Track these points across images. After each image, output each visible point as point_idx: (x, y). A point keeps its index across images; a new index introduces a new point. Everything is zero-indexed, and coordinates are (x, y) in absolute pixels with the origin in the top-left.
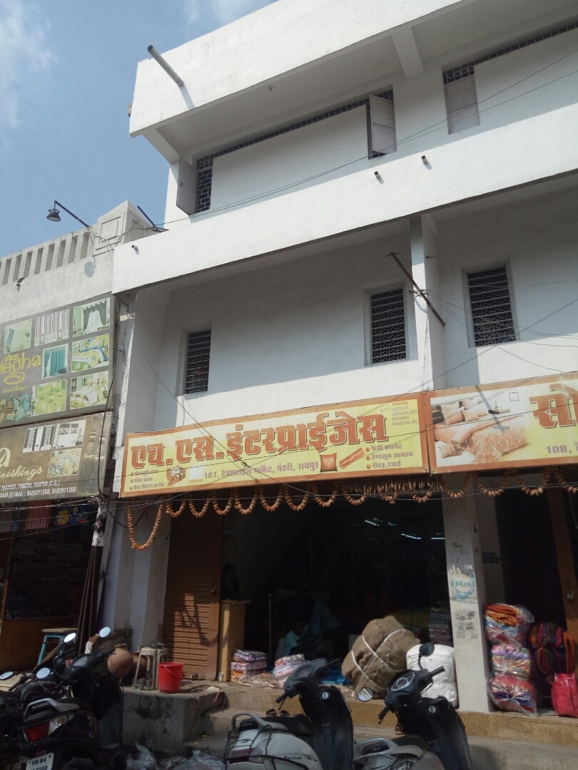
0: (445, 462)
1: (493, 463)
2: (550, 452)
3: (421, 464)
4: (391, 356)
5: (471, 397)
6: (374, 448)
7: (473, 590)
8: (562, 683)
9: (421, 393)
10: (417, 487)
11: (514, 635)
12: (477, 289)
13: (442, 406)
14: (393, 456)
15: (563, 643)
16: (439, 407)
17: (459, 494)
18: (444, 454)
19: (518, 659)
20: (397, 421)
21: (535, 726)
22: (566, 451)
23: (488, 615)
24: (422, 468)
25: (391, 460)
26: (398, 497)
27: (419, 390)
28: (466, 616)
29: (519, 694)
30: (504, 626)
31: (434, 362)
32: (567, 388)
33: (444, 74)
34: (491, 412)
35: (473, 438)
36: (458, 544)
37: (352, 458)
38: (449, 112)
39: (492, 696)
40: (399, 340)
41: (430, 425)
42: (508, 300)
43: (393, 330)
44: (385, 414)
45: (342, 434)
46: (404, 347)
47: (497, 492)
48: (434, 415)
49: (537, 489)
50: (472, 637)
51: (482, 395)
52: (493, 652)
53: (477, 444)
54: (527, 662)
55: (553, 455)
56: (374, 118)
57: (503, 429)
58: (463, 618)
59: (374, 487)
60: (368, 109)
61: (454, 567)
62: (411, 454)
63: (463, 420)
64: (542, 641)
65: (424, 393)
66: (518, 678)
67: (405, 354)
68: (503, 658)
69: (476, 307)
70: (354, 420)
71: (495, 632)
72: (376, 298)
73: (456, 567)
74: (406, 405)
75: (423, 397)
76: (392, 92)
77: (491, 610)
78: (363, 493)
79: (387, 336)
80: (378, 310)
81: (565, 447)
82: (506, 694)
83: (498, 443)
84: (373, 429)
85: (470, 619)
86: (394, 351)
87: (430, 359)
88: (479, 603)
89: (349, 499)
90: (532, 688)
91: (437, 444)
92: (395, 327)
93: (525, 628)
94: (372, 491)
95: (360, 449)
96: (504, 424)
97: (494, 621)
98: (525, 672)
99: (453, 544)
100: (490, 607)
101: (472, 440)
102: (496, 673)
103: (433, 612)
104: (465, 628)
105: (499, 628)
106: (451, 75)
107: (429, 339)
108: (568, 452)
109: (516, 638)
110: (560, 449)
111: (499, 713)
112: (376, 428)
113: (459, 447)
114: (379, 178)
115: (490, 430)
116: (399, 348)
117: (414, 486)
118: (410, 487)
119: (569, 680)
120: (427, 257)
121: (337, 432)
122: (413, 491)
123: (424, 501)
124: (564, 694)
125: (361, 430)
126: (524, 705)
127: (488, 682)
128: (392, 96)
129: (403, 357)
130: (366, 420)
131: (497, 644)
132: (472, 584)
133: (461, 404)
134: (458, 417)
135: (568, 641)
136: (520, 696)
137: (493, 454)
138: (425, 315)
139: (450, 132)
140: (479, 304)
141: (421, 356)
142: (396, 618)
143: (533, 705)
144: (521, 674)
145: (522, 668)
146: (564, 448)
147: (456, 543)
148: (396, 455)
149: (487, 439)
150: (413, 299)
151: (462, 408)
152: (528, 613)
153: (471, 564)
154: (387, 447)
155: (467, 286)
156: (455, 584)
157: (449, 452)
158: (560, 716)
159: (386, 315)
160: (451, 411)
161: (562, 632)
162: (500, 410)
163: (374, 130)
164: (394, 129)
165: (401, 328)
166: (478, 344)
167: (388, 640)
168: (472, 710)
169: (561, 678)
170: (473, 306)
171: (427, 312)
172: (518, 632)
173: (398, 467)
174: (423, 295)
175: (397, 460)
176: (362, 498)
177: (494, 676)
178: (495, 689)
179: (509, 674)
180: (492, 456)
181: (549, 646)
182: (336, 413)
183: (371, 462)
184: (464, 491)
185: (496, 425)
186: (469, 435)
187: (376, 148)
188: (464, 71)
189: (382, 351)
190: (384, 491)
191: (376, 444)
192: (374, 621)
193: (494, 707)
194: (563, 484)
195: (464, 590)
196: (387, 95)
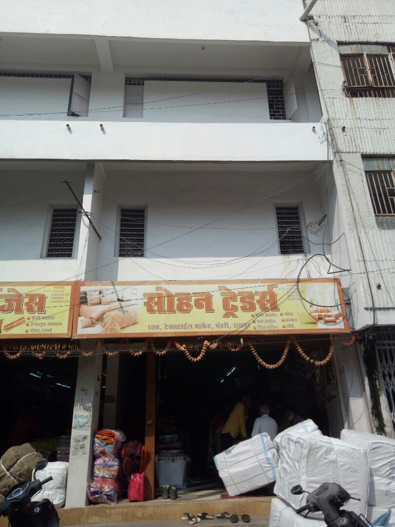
0: (83, 332)
1: (114, 334)
2: (149, 329)
3: (65, 331)
4: (61, 254)
5: (108, 289)
6: (33, 318)
7: (89, 421)
8: (135, 480)
9: (75, 282)
10: (61, 349)
11: (111, 451)
12: (126, 220)
13: (88, 293)
14: (47, 324)
15: (140, 453)
16: (85, 293)
17: (89, 354)
18: (83, 325)
19: (111, 466)
20: (54, 300)
21: (113, 511)
22: (158, 329)
23: (97, 438)
24: (66, 334)
25: (44, 327)
26: (45, 354)
27: (74, 280)
28: (81, 439)
29: (108, 490)
30: (105, 445)
31: (88, 262)
32: (166, 290)
33: (126, 79)
34: (119, 300)
35: (105, 316)
36: (85, 389)
37: (15, 324)
38: (126, 104)
39: (89, 494)
40: (69, 244)
41: (77, 305)
42: (143, 231)
43: (65, 236)
44: (46, 294)
45: (10, 305)
46: (72, 249)
47: (114, 353)
48: (82, 298)
49: (139, 352)
50: (83, 454)
51: (115, 289)
52: (95, 463)
53: (106, 320)
54: (116, 468)
55: (151, 331)
56: (75, 89)
57: (124, 312)
58: (79, 441)
59: (29, 347)
60: (73, 82)
61: (79, 405)
62: (60, 324)
63: (100, 303)
64: (128, 452)
65: (77, 282)
66: (109, 480)
67: (71, 254)
68: (101, 466)
69: (123, 231)
70: (21, 295)
71: (98, 449)
72: (57, 212)
73: (80, 405)
74: (63, 289)
75: (76, 285)
76: (91, 77)
77: (99, 434)
78: (19, 350)
79: (61, 239)
80: (57, 220)
81: (159, 326)
82: (98, 491)
83: (120, 321)
84: (36, 304)
85: (83, 441)
86: (64, 251)
87: (85, 260)
88: (91, 430)
89: (7, 355)
90: (116, 485)
91: (80, 319)
92: (68, 234)
93: (119, 445)
94: (27, 350)
95: (23, 318)
96: (125, 309)
97: (99, 442)
98: (114, 475)
99: (81, 389)
100: (99, 432)
101: (103, 318)
102: (95, 478)
103: (63, 438)
104: (79, 448)
105: (102, 446)
106: (130, 81)
107: (87, 246)
108: (160, 329)
109: (112, 452)
110: (155, 327)
111: (92, 506)
112: (38, 304)
113: (94, 321)
114: (69, 129)
115: (116, 312)
116: (68, 249)
117: (59, 347)
118: (56, 347)
119: (139, 477)
120: (95, 191)
121: (7, 304)
122: (57, 350)
123: (64, 358)
124: (135, 487)
125: (26, 304)
126: (110, 498)
127: (88, 485)
128: (91, 80)
129: (69, 256)
130: (32, 297)
131: (99, 457)
132: (89, 417)
133: (100, 293)
134: (97, 301)
135: (144, 451)
136: (107, 492)
137: (115, 328)
138: (87, 230)
139: (124, 116)
140: (125, 229)
141: (79, 256)
142: (31, 445)
143: (115, 497)
144: (111, 477)
145: (113, 472)
146: (157, 327)
147: (83, 388)
148: (50, 324)
149: (113, 317)
150: (81, 217)
151: (101, 295)
152: (123, 434)
153: (91, 402)
154: (43, 318)
155: (120, 216)
156: (77, 417)
157: (87, 324)
158: (130, 502)
159: (63, 225)
160: (93, 297)
161: (142, 446)
162: (124, 299)
163: (74, 97)
164: (88, 102)
165: (72, 236)
166: (121, 255)
167: (21, 462)
168: (73, 507)
169: (135, 477)
170: (121, 230)
171: (89, 228)
172: (114, 448)
173: (49, 333)
174: (87, 216)
175: (49, 327)
176: (18, 355)
177: (93, 480)
178: (92, 489)
179: (103, 477)
180: (114, 329)
181: (132, 456)
182: (8, 289)
183: (29, 328)
184: (93, 352)
185: (120, 309)
186: (102, 314)
187: (73, 109)
188: (139, 82)
189: (56, 249)
190: (35, 350)
191: (36, 315)
192: (13, 448)
193: (89, 502)
194: (154, 349)
195: (82, 421)
196: (88, 78)
